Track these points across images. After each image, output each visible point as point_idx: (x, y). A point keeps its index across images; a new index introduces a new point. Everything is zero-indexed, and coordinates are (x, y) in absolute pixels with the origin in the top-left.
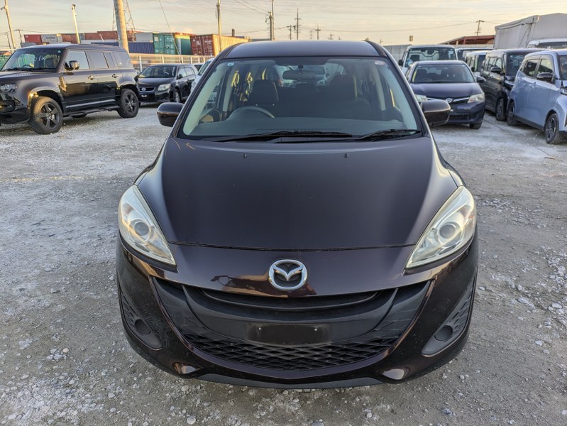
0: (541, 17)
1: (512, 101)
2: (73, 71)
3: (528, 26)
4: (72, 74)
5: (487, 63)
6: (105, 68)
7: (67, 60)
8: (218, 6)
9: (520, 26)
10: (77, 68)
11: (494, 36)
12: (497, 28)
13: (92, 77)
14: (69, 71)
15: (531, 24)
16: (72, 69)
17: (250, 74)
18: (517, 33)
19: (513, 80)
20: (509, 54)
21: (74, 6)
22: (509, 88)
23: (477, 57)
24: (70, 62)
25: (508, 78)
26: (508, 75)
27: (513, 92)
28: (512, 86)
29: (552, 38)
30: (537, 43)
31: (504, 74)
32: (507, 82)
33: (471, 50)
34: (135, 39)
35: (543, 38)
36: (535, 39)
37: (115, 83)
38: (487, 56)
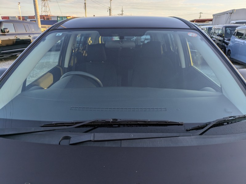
0: (236, 10)
1: (229, 50)
2: (6, 33)
3: (230, 14)
4: (5, 35)
5: (213, 31)
6: (25, 32)
7: (3, 27)
8: (85, 4)
9: (226, 14)
10: (8, 32)
11: (212, 19)
12: (214, 15)
13: (17, 37)
14: (3, 34)
15: (231, 13)
16: (5, 32)
17: (90, 38)
18: (224, 18)
19: (229, 40)
20: (226, 27)
21: (19, 3)
22: (227, 44)
23: (208, 28)
24: (4, 29)
25: (226, 39)
26: (226, 38)
27: (230, 46)
28: (229, 43)
29: (241, 20)
30: (235, 22)
31: (223, 37)
32: (226, 41)
33: (202, 25)
34: (51, 19)
35: (237, 20)
36: (233, 20)
37: (30, 39)
38: (213, 28)
